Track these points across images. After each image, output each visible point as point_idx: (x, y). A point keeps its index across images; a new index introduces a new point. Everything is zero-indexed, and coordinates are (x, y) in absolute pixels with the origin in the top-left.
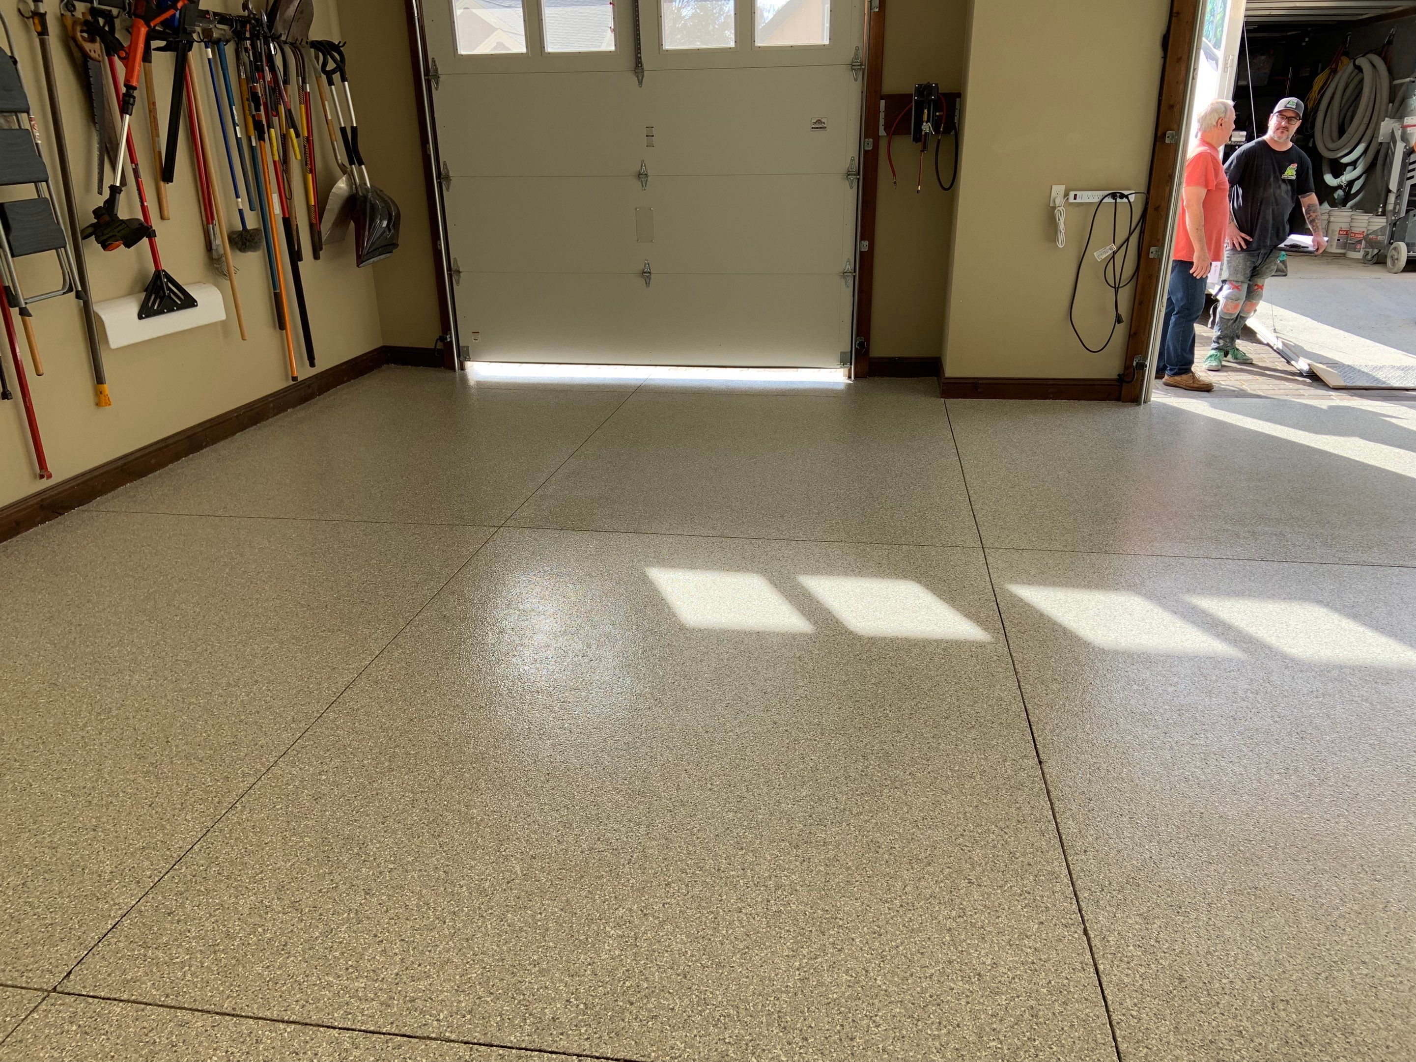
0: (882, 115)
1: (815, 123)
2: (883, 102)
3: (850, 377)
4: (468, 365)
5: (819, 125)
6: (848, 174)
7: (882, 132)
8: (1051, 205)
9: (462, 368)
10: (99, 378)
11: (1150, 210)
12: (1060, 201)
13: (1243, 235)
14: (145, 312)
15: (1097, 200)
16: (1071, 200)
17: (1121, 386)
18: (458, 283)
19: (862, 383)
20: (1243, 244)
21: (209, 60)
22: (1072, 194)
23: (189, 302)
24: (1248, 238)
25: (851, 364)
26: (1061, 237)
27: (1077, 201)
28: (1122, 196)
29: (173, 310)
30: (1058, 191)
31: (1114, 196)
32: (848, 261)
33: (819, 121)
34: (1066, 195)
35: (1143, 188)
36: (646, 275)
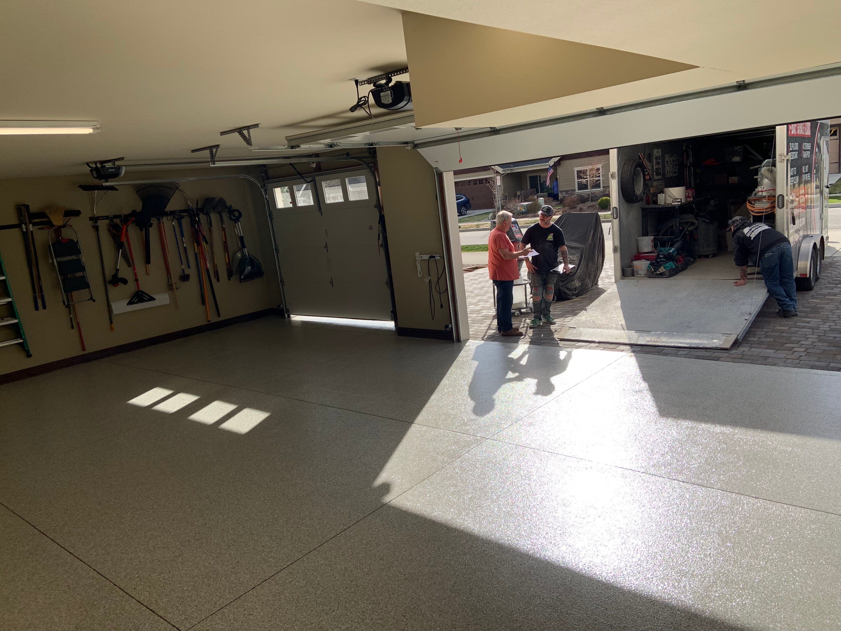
1: (370, 227)
4: (291, 316)
6: (381, 245)
8: (416, 260)
9: (289, 316)
10: (111, 323)
13: (533, 266)
14: (130, 303)
16: (420, 258)
20: (533, 270)
21: (174, 225)
23: (152, 299)
24: (535, 268)
25: (394, 320)
26: (419, 273)
29: (143, 302)
32: (387, 278)
34: (419, 256)
36: (332, 283)
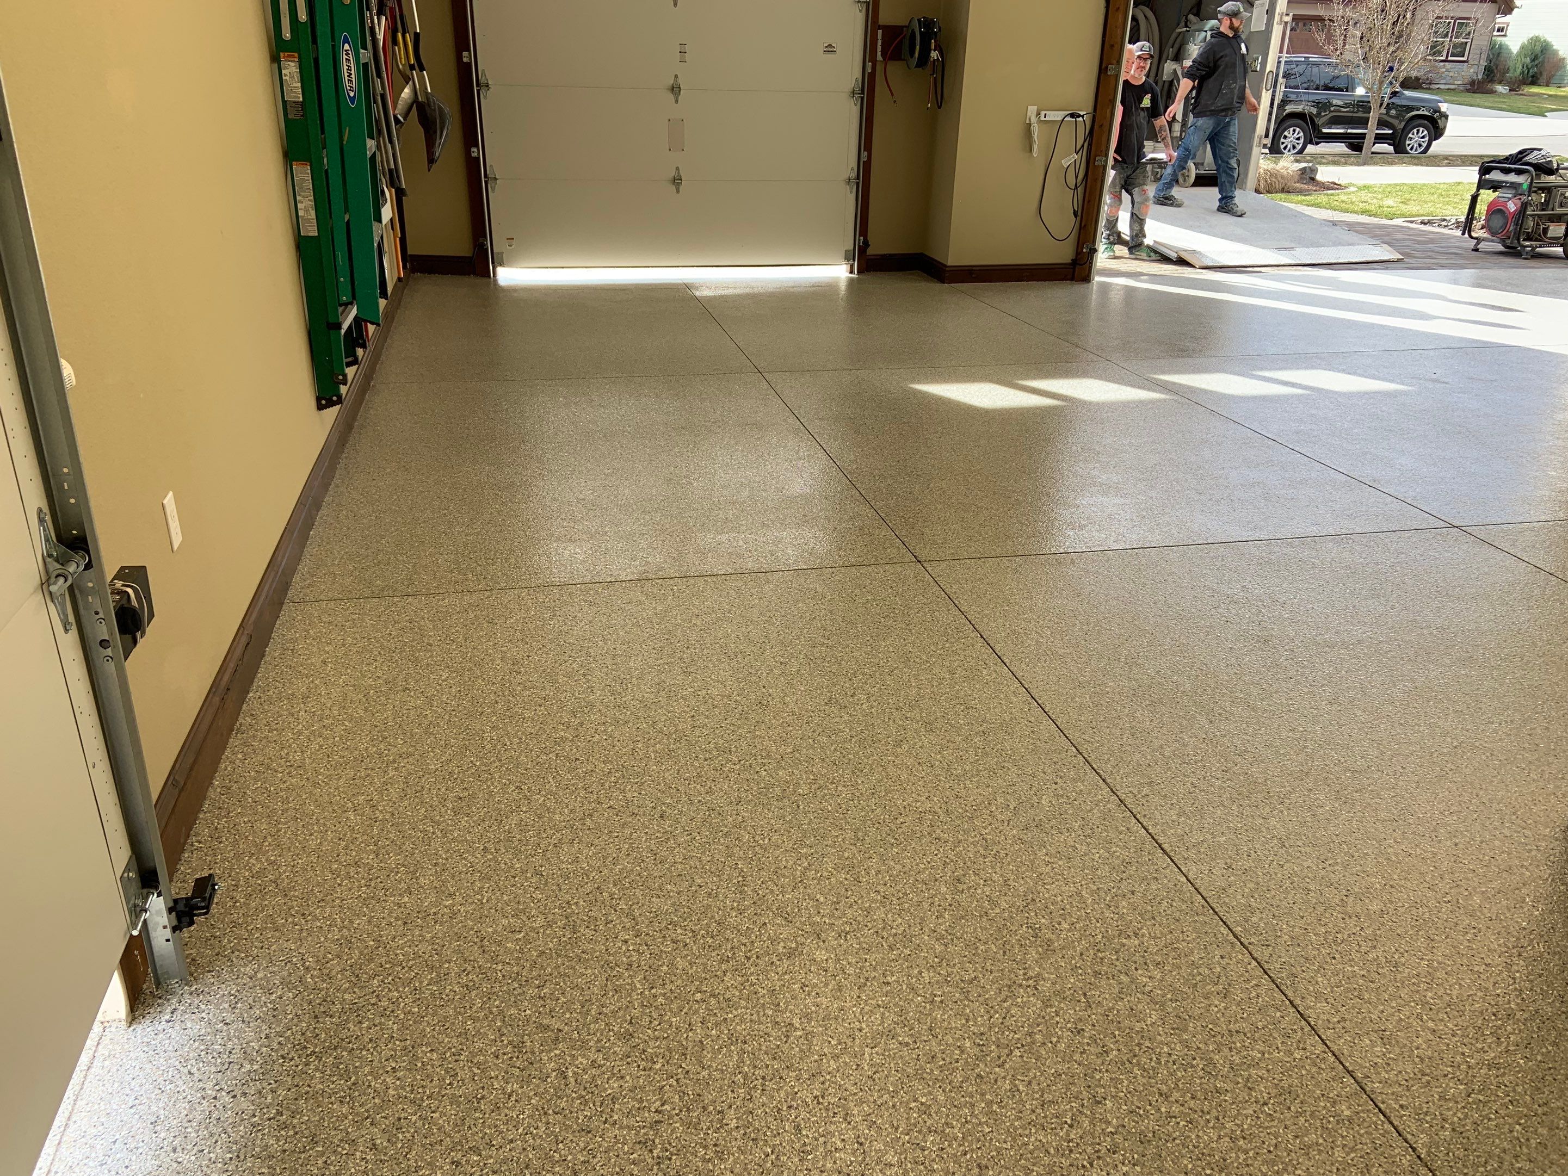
0: (880, 42)
1: (826, 47)
2: (880, 32)
3: (851, 272)
4: (500, 270)
5: (830, 49)
6: (853, 92)
7: (879, 57)
8: (1028, 122)
9: (495, 273)
11: (1096, 127)
12: (1034, 119)
15: (1060, 119)
16: (1042, 118)
17: (1074, 269)
18: (493, 190)
19: (863, 277)
22: (1043, 113)
25: (854, 261)
26: (1035, 147)
27: (1047, 119)
28: (1079, 116)
30: (1032, 110)
31: (1072, 115)
32: (852, 169)
33: (830, 46)
34: (1038, 114)
35: (1090, 110)
36: (677, 181)
